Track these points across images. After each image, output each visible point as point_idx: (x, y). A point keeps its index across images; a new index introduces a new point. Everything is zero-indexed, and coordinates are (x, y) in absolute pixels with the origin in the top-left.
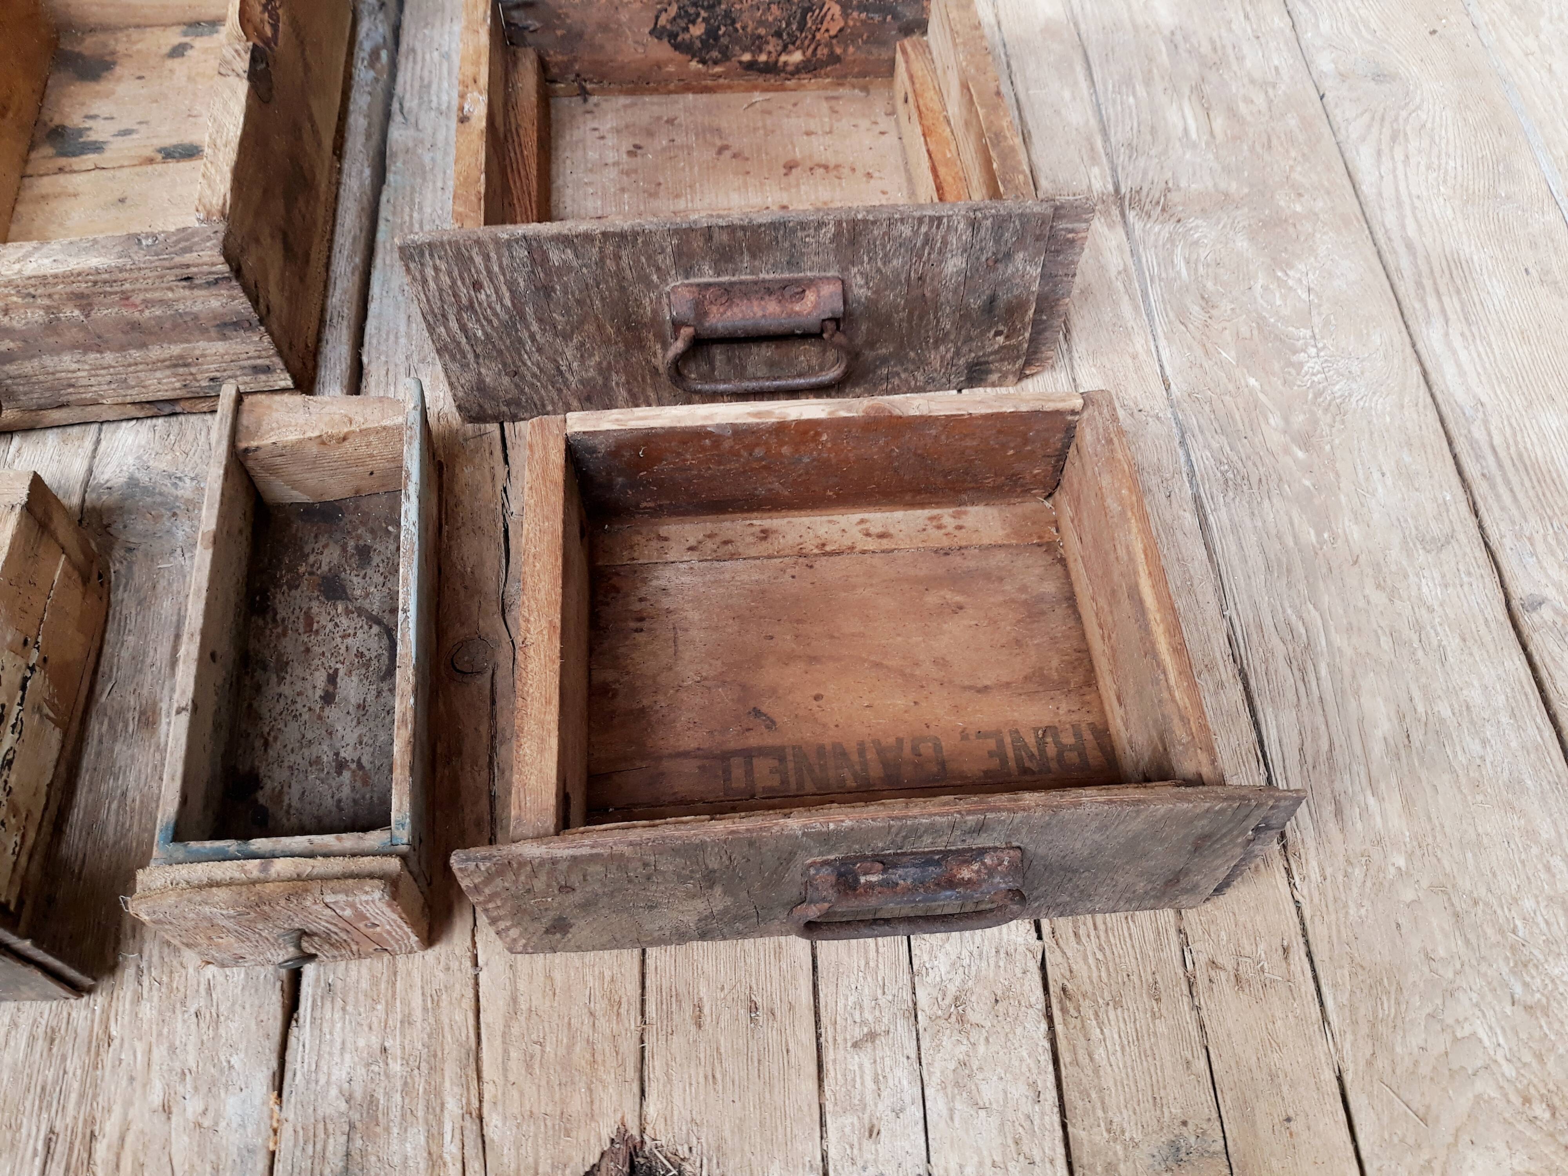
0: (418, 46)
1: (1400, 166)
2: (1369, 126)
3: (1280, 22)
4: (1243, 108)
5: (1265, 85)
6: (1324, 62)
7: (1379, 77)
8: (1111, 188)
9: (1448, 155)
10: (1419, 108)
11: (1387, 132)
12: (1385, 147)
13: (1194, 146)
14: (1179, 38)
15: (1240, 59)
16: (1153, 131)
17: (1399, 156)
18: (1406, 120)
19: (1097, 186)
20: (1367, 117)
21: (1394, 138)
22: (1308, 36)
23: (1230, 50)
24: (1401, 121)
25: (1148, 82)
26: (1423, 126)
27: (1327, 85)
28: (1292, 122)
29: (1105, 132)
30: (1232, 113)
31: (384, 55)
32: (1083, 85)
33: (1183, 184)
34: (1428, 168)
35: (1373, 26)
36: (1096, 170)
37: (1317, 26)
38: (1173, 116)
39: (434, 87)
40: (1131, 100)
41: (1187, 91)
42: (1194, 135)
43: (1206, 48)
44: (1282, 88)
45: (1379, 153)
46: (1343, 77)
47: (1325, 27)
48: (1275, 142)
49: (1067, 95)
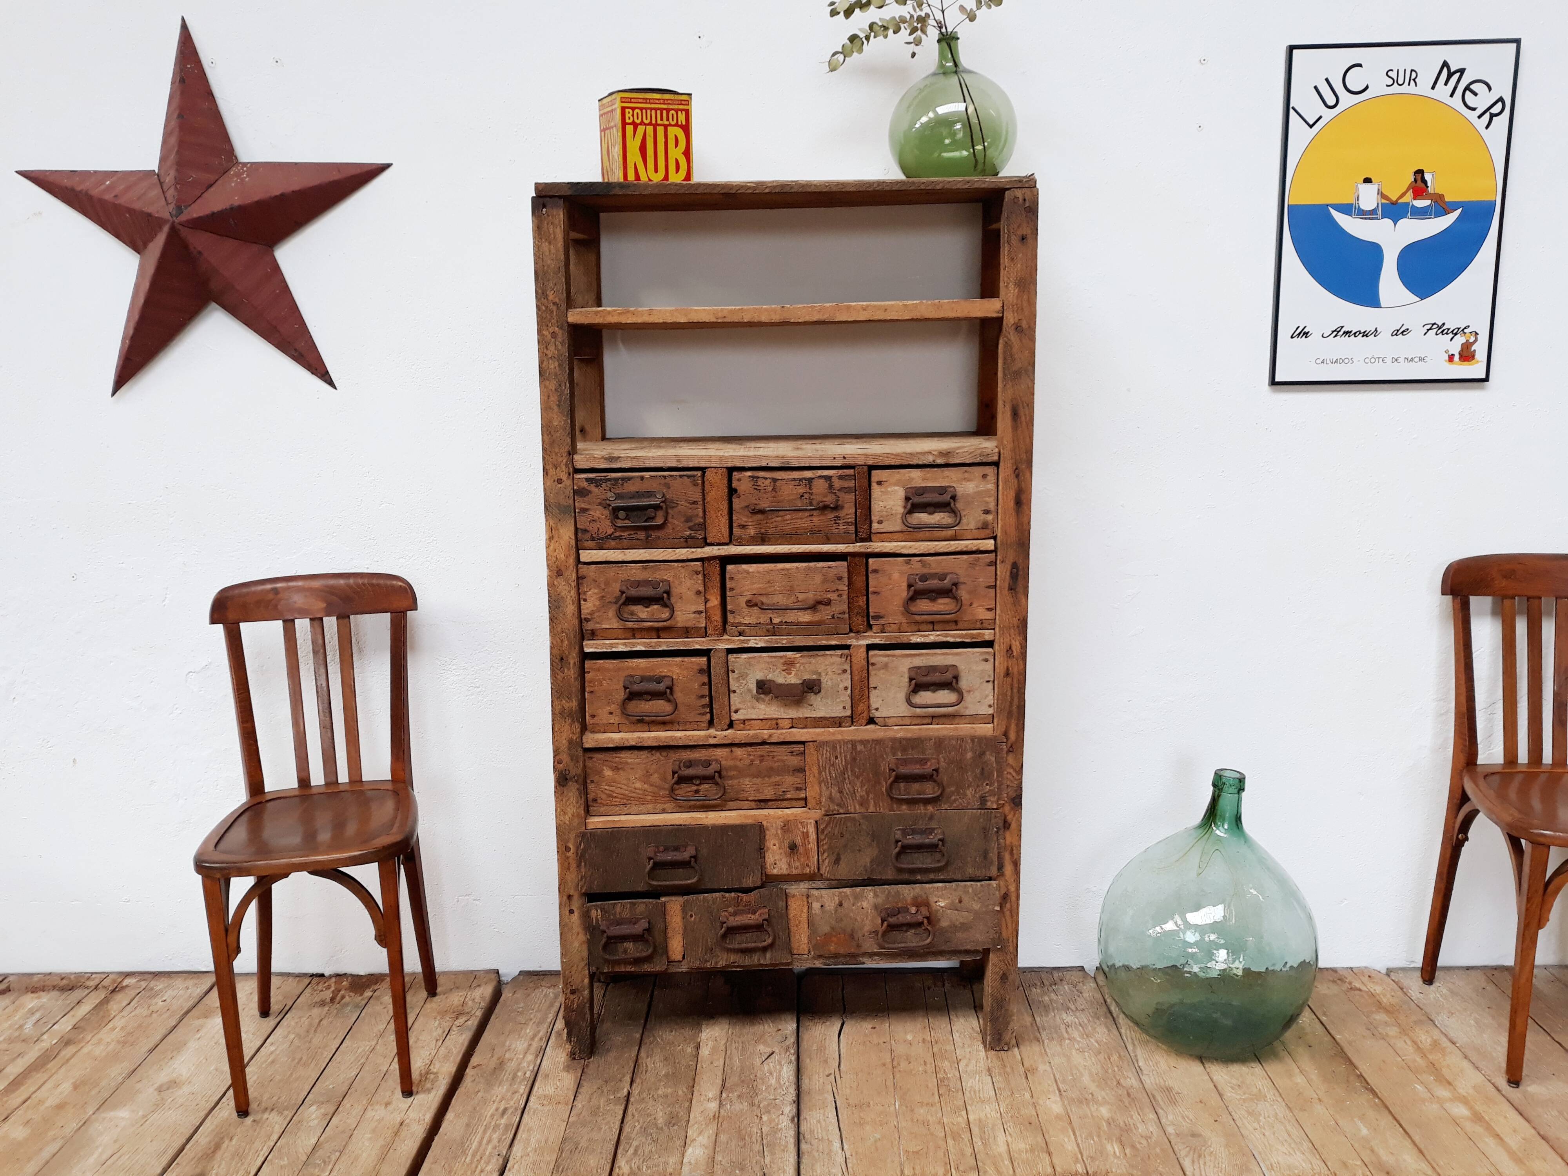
0: (807, 1117)
1: (1202, 1166)
2: (1189, 1152)
3: (1152, 1116)
4: (1138, 1146)
5: (1147, 1138)
6: (1170, 1130)
7: (1193, 1135)
8: (1085, 1171)
9: (1222, 1163)
10: (1210, 1146)
11: (1196, 1156)
12: (1196, 1160)
13: (1118, 1158)
14: (1110, 1120)
15: (1136, 1128)
16: (1101, 1153)
17: (1202, 1162)
18: (1205, 1150)
19: (1080, 1170)
20: (1188, 1149)
21: (1200, 1156)
22: (1163, 1121)
23: (1132, 1126)
24: (1203, 1150)
25: (1099, 1136)
26: (1212, 1153)
27: (1172, 1138)
28: (1158, 1150)
29: (1081, 1153)
30: (1133, 1147)
31: (796, 1119)
32: (1073, 1137)
33: (1114, 1170)
34: (1215, 1167)
35: (1191, 1117)
36: (1079, 1165)
37: (1167, 1117)
38: (1109, 1147)
39: (816, 1131)
40: (1092, 1142)
41: (1114, 1139)
42: (1118, 1154)
43: (1122, 1124)
44: (1154, 1139)
45: (1193, 1161)
46: (1178, 1135)
47: (1170, 1117)
48: (1151, 1157)
49: (1066, 1140)
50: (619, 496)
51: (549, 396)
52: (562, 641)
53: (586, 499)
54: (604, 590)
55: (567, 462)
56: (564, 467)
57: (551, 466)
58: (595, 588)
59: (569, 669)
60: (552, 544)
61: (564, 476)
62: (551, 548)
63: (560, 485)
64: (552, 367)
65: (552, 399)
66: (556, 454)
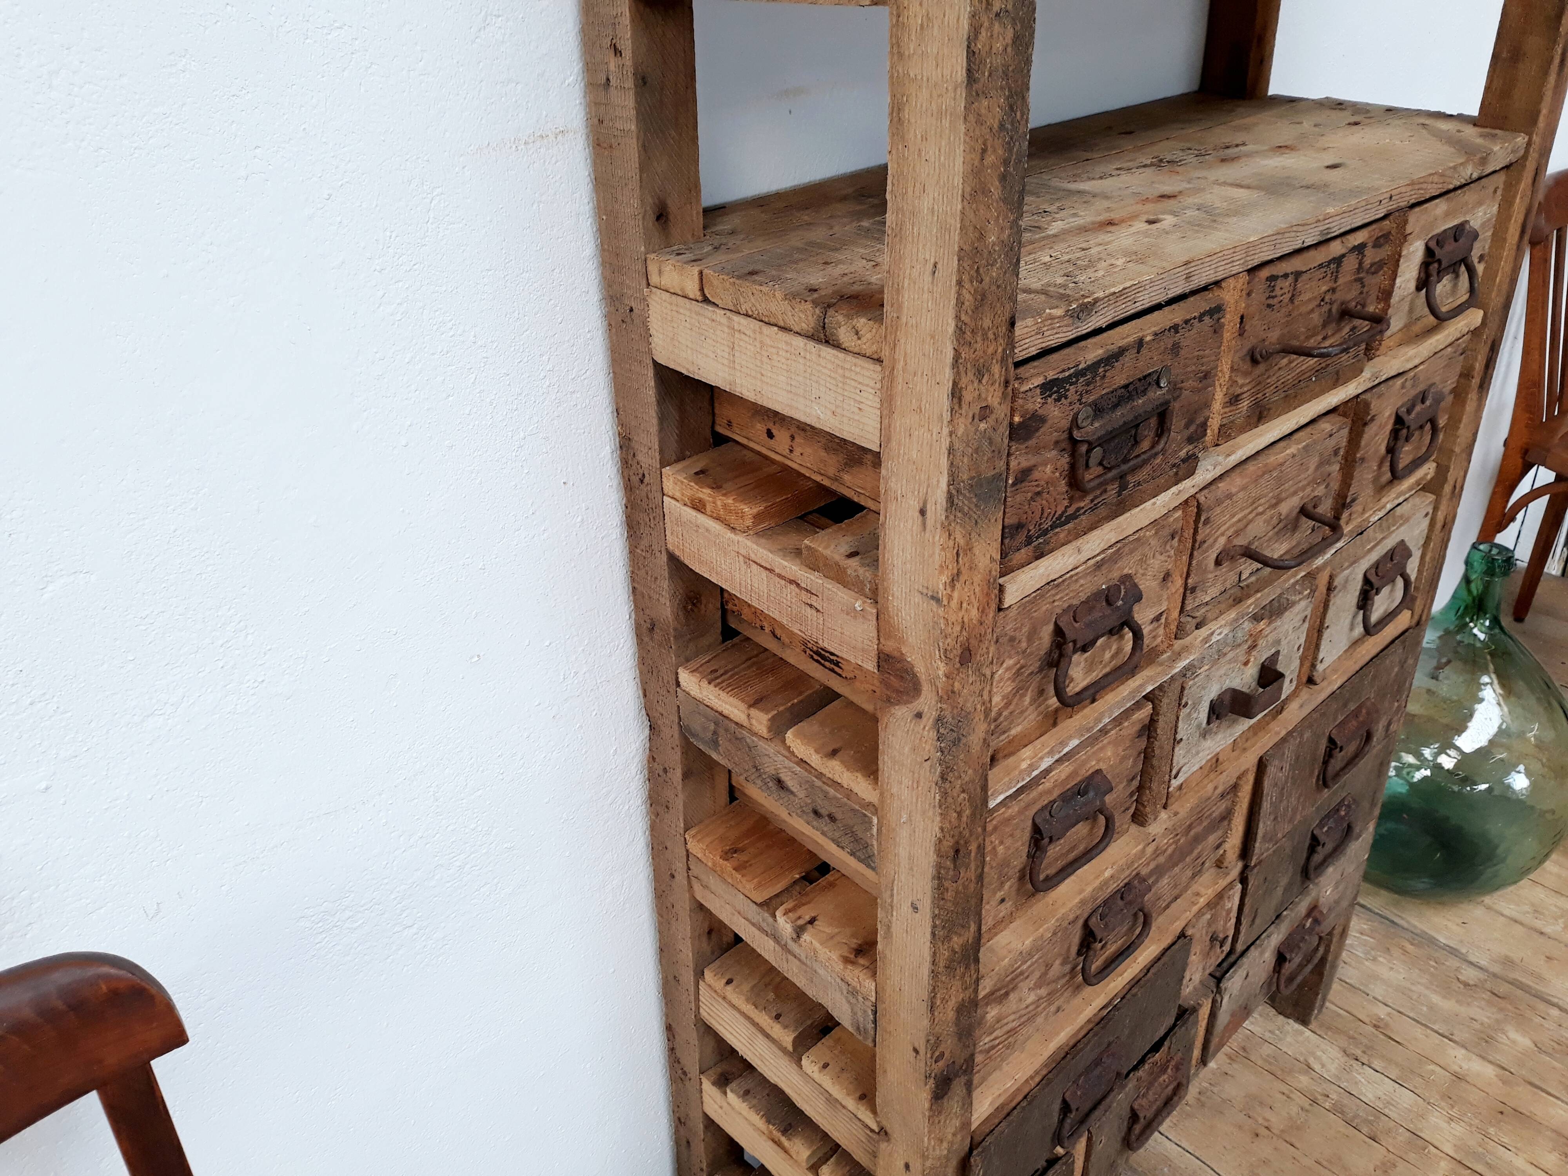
50: (1098, 410)
51: (984, 151)
52: (959, 814)
53: (1032, 442)
54: (1024, 652)
55: (1004, 350)
56: (996, 369)
57: (970, 375)
58: (1010, 657)
59: (967, 867)
60: (956, 595)
61: (994, 397)
62: (954, 604)
63: (983, 426)
64: (998, 46)
65: (990, 158)
66: (985, 337)
